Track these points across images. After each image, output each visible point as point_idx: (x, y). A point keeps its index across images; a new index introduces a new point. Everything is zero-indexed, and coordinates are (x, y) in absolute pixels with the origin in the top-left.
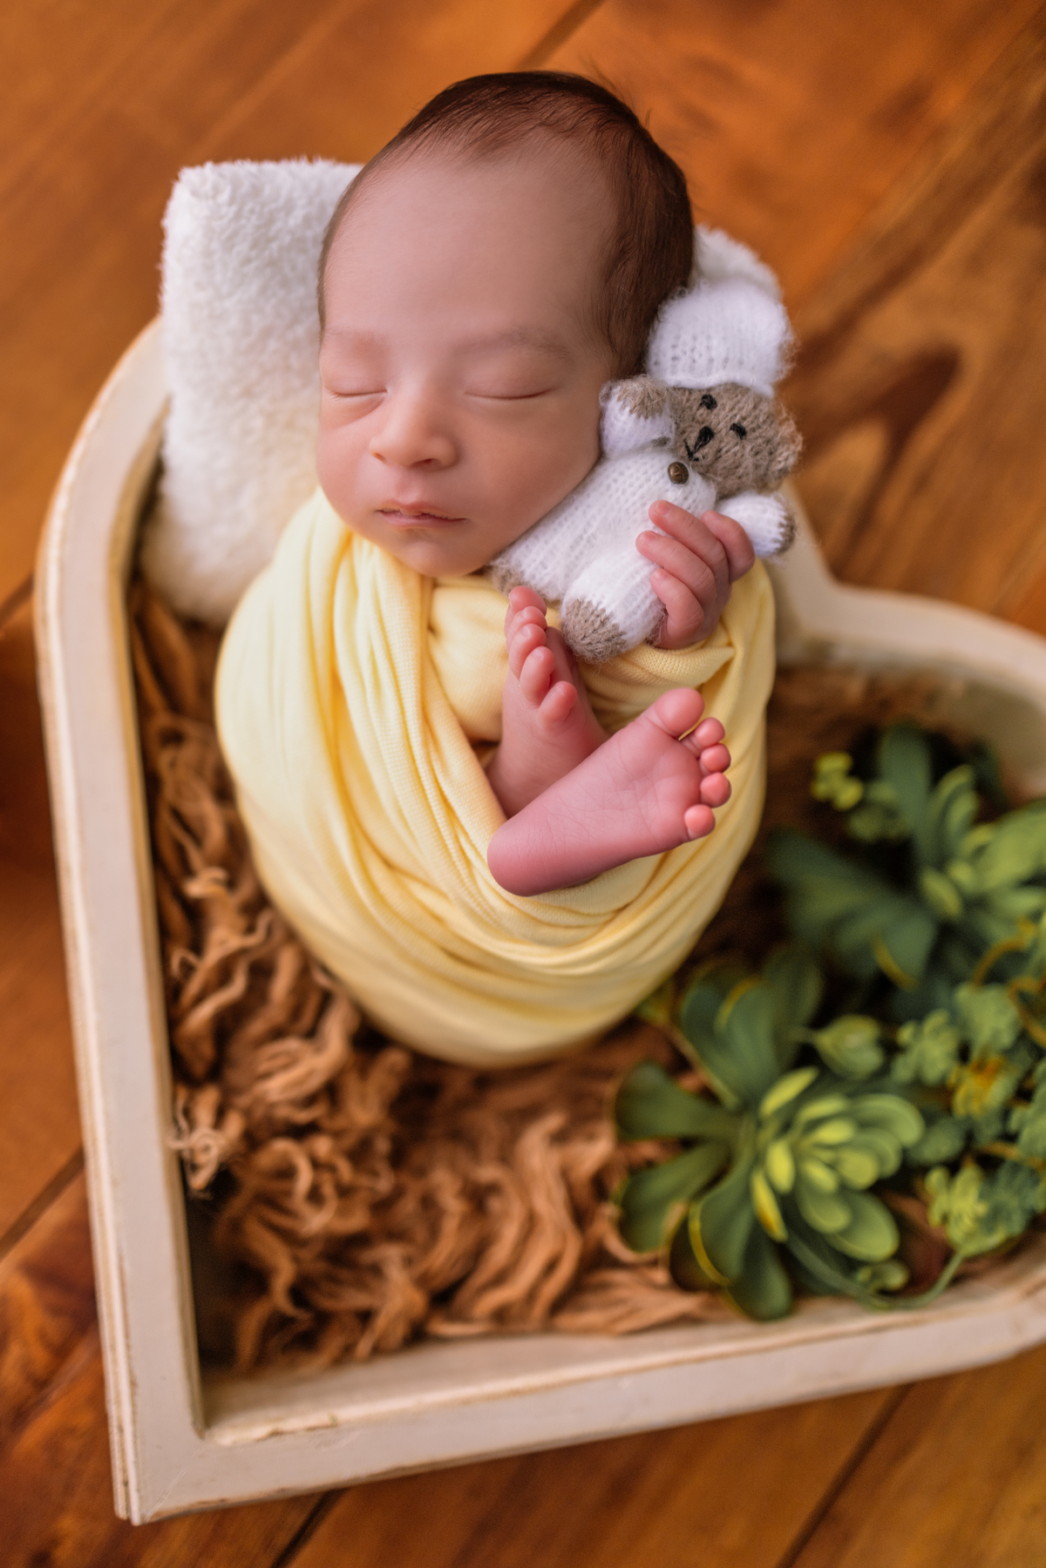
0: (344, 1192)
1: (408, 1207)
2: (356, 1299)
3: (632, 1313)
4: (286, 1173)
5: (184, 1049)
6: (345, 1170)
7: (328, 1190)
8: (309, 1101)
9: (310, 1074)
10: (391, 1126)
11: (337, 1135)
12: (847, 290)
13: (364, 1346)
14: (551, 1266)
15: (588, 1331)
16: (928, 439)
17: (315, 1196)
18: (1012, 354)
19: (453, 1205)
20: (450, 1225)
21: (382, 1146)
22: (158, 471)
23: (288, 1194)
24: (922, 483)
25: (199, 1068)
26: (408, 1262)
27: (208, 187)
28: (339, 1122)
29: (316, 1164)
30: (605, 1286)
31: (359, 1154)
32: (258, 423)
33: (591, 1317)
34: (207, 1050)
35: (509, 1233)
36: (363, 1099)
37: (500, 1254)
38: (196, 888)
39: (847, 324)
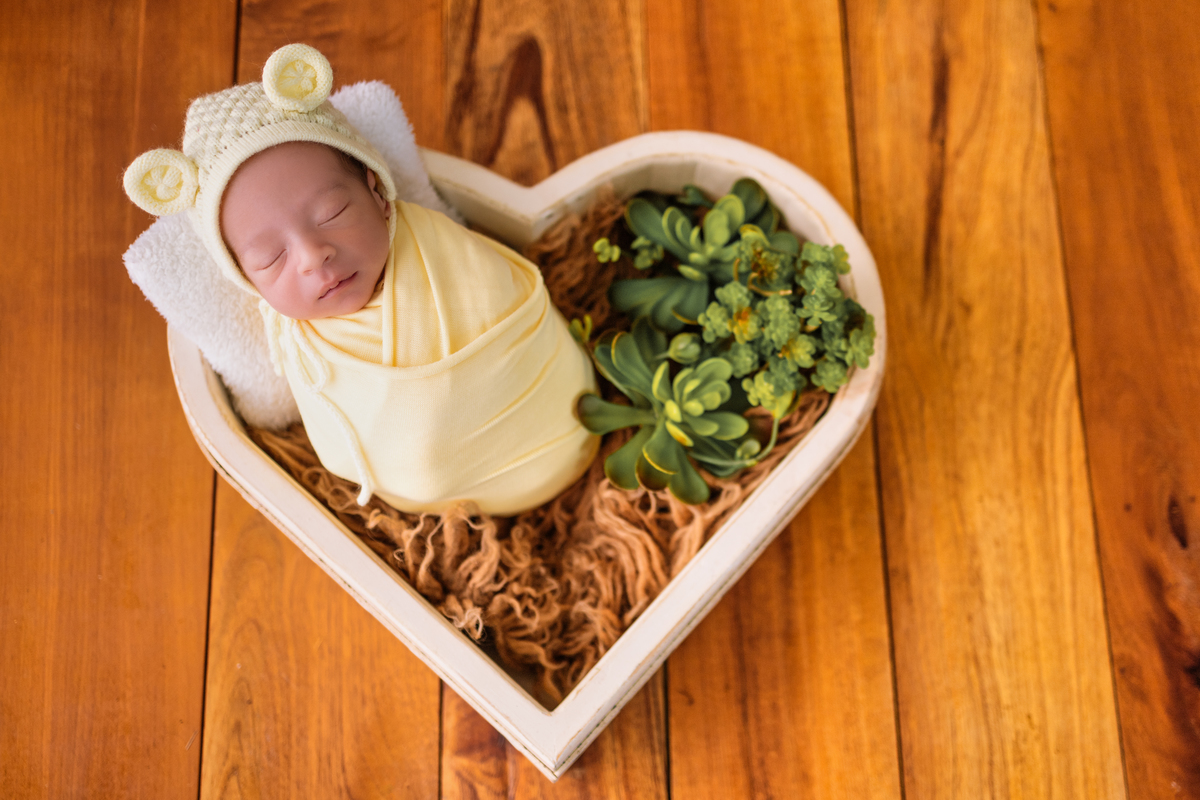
0: (542, 603)
1: (575, 585)
2: (585, 638)
3: (690, 542)
4: (510, 610)
5: (425, 591)
6: (530, 590)
7: (533, 607)
8: (497, 579)
9: (490, 566)
10: (539, 561)
11: (517, 579)
12: (458, 54)
13: (601, 649)
14: (648, 552)
15: (685, 564)
16: (548, 86)
17: (527, 612)
18: (554, 19)
19: (594, 567)
20: (598, 575)
21: (543, 570)
22: (219, 377)
23: (516, 620)
24: (563, 109)
25: (438, 594)
26: (594, 605)
27: (138, 255)
28: (515, 574)
29: (520, 598)
30: (679, 542)
31: (536, 581)
32: (235, 325)
33: (681, 558)
34: (435, 584)
35: (625, 559)
36: (517, 558)
37: (629, 571)
38: (371, 524)
39: (469, 67)
